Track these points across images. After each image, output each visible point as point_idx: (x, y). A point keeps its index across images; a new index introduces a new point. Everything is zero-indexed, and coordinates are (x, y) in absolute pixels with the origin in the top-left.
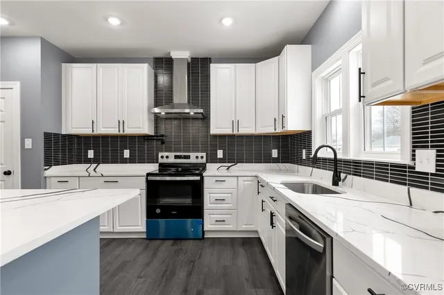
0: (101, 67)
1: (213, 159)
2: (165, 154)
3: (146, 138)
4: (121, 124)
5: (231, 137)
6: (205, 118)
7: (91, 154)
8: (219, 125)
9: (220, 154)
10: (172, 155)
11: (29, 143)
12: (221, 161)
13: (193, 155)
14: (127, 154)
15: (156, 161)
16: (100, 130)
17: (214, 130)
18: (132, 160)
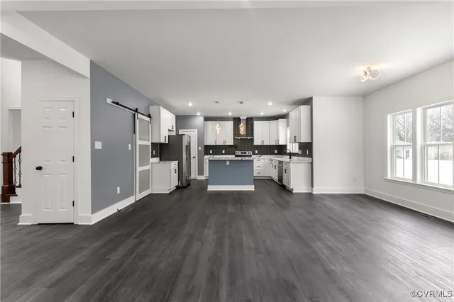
1: (254, 154)
2: (238, 152)
3: (231, 146)
4: (224, 142)
5: (260, 146)
6: (252, 140)
7: (211, 152)
8: (257, 142)
9: (256, 152)
10: (240, 152)
11: (200, 149)
12: (257, 154)
13: (247, 152)
14: (224, 152)
15: (234, 154)
16: (218, 144)
17: (255, 144)
18: (225, 154)
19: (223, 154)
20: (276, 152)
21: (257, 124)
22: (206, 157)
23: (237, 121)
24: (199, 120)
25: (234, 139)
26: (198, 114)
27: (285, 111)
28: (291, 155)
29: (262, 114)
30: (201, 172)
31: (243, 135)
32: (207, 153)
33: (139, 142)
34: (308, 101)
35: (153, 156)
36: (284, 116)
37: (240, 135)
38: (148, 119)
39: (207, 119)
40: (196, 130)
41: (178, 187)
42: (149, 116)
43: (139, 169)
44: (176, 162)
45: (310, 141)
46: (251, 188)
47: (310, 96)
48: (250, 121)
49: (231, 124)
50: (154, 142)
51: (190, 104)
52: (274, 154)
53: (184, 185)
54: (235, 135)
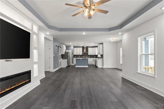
0: (78, 48)
1: (88, 57)
3: (81, 55)
4: (80, 54)
5: (90, 55)
6: (88, 53)
7: (75, 57)
8: (89, 54)
9: (89, 57)
10: (84, 57)
11: (72, 56)
13: (86, 57)
14: (79, 57)
15: (82, 57)
17: (89, 55)
20: (95, 57)
21: (89, 49)
22: (74, 58)
23: (83, 48)
24: (72, 47)
25: (82, 53)
26: (72, 46)
27: (97, 45)
28: (99, 58)
29: (91, 46)
30: (73, 63)
32: (74, 57)
33: (59, 54)
34: (102, 44)
35: (61, 58)
36: (97, 47)
37: (84, 52)
38: (60, 48)
39: (74, 47)
40: (71, 50)
41: (67, 66)
42: (61, 47)
43: (59, 61)
44: (67, 60)
45: (103, 54)
46: (87, 66)
47: (103, 42)
48: (87, 48)
49: (81, 49)
52: (94, 58)
53: (69, 66)
54: (82, 52)
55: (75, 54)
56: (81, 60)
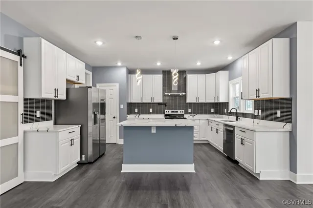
1: (187, 113)
2: (168, 111)
3: (159, 104)
4: (152, 99)
6: (185, 97)
7: (136, 110)
9: (190, 111)
10: (170, 111)
11: (122, 107)
12: (190, 113)
13: (179, 111)
14: (151, 110)
15: (164, 113)
16: (144, 101)
17: (188, 101)
18: (153, 113)
19: (150, 113)
20: (212, 110)
21: (190, 78)
23: (167, 74)
25: (164, 96)
26: (119, 64)
28: (238, 115)
29: (199, 64)
31: (175, 91)
32: (131, 112)
36: (225, 68)
39: (131, 72)
40: (117, 85)
41: (80, 164)
42: (19, 53)
44: (76, 128)
45: (288, 96)
47: (294, 22)
48: (183, 75)
49: (159, 78)
50: (29, 96)
51: (99, 43)
52: (210, 113)
53: (89, 160)
54: (164, 91)
55: (135, 99)
56: (154, 131)
